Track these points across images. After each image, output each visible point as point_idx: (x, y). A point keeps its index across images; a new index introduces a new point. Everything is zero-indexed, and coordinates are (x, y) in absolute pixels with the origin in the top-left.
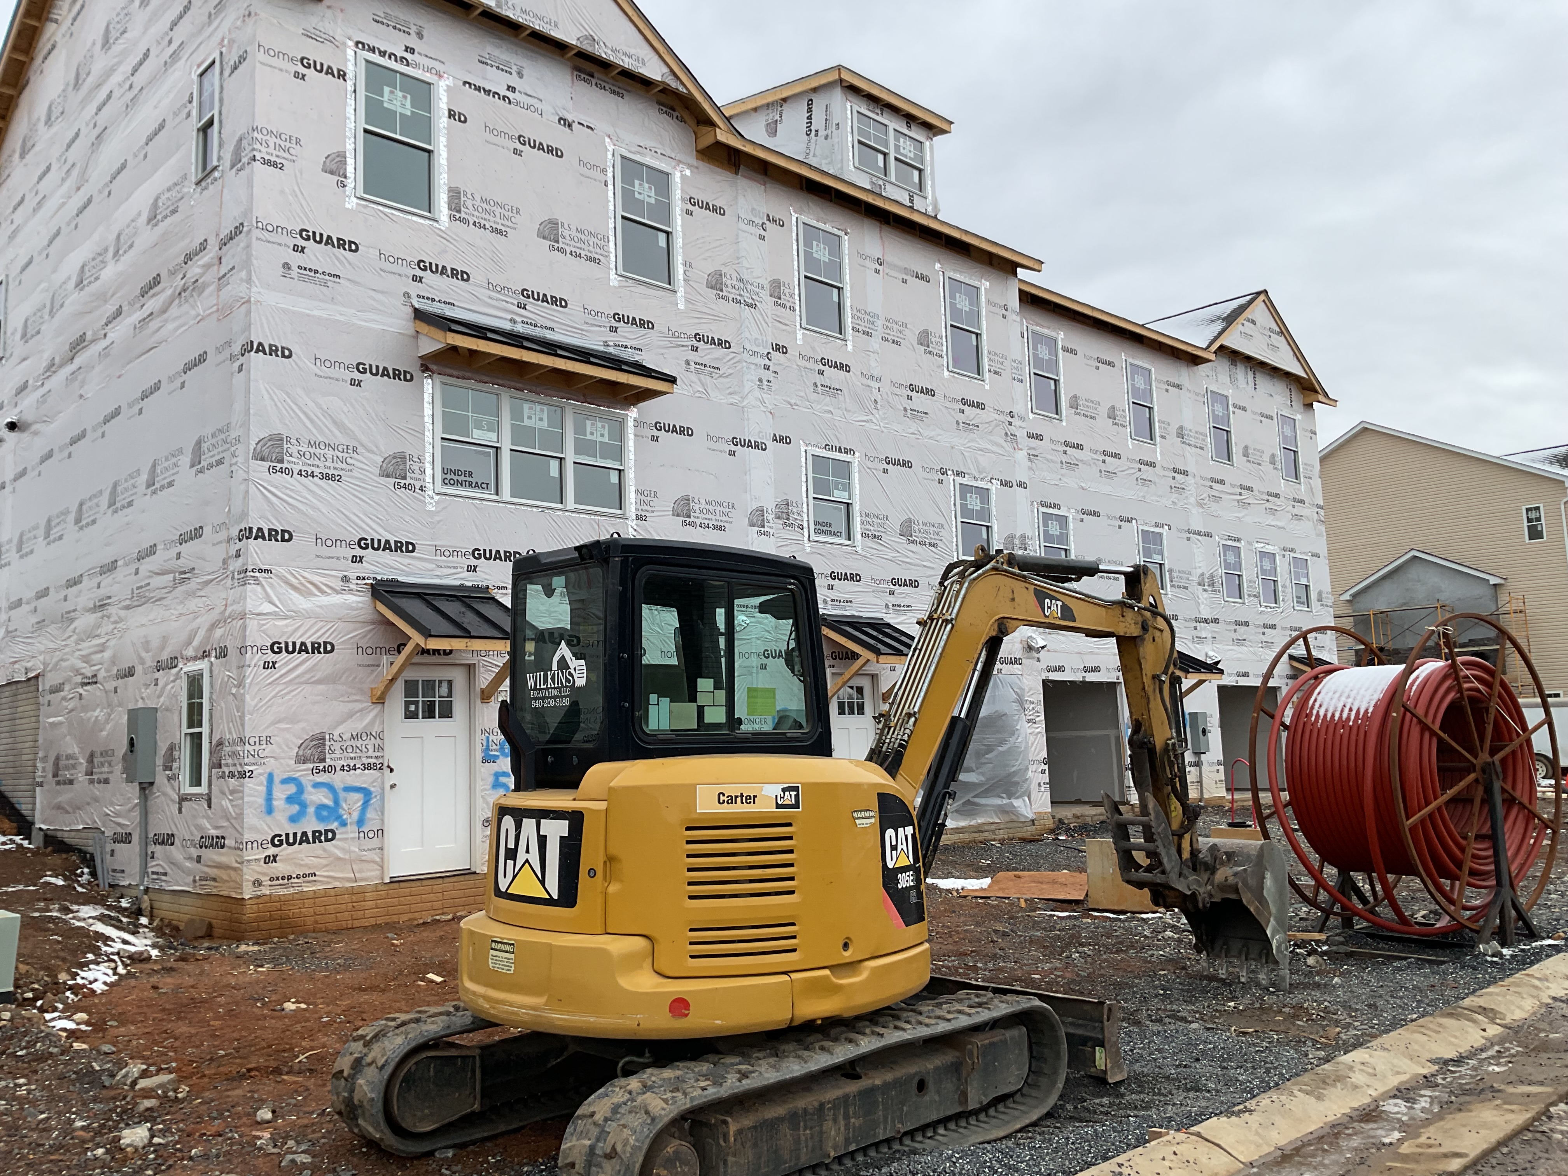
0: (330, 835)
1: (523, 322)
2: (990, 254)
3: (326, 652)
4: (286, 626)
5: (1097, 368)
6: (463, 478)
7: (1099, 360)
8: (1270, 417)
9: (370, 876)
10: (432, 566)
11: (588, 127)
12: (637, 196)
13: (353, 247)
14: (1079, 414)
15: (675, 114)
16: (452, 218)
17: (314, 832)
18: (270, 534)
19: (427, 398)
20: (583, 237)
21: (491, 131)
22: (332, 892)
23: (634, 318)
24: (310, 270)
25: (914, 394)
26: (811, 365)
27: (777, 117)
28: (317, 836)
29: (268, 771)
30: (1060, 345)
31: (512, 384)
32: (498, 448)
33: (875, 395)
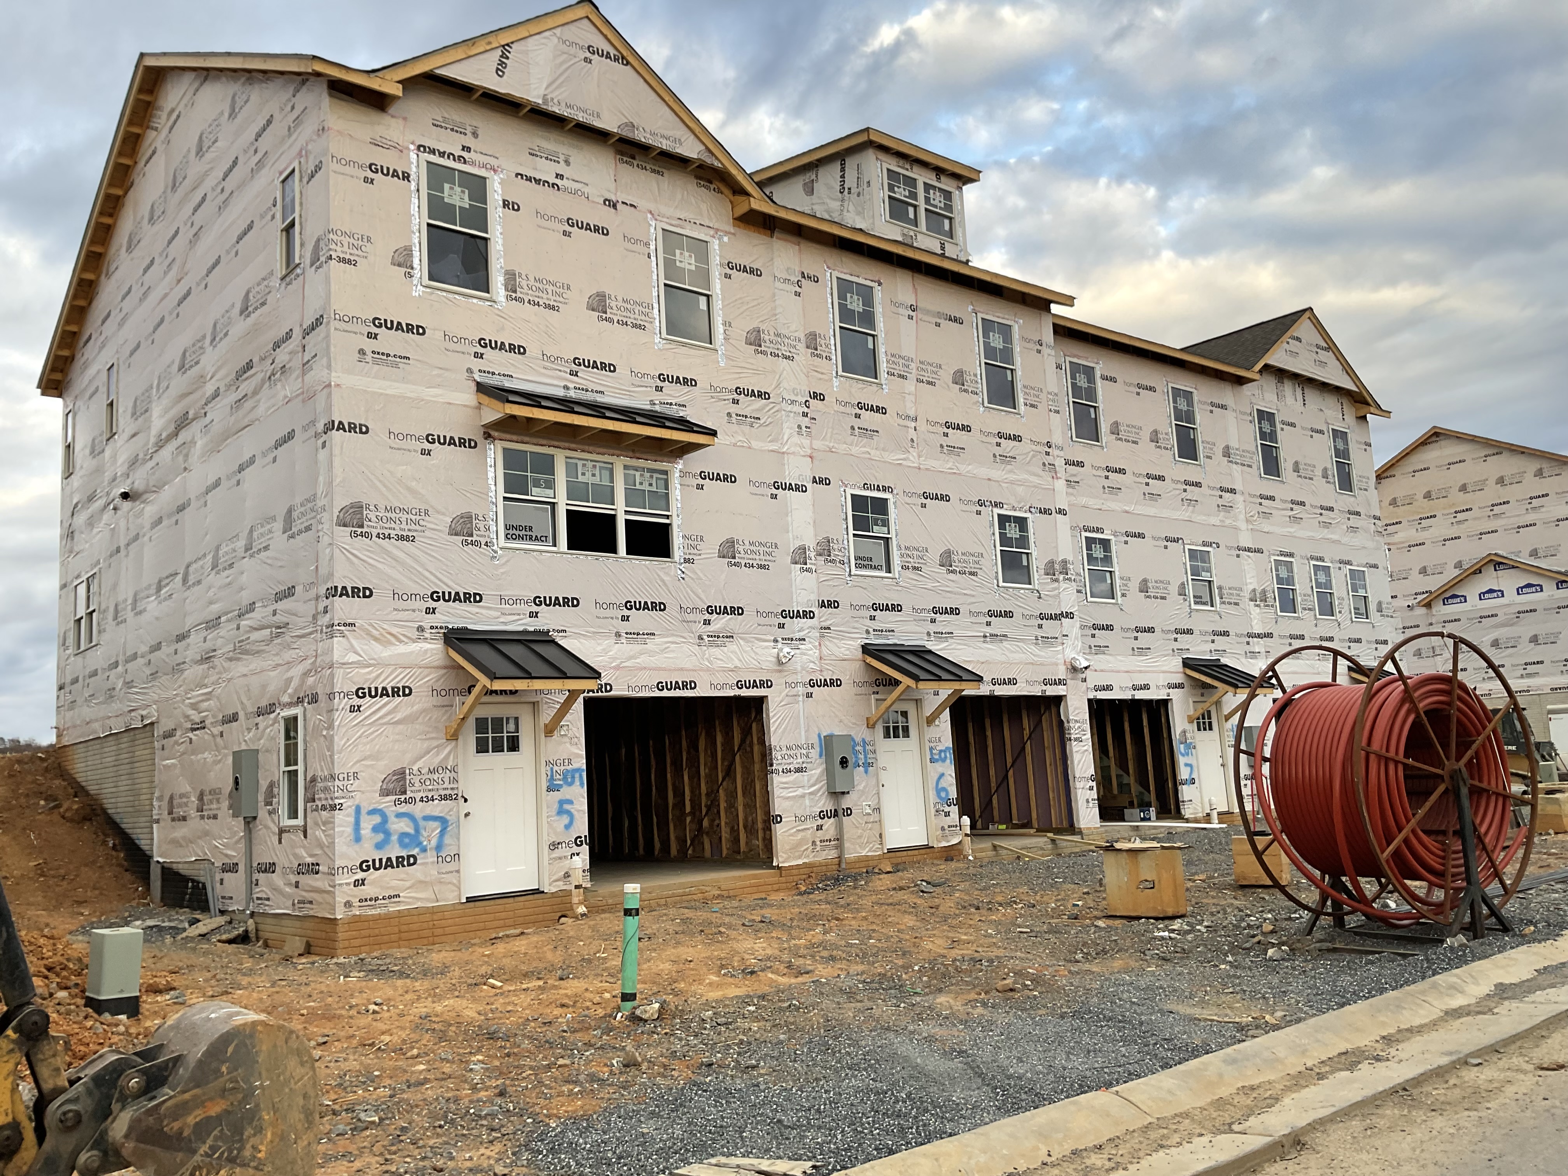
0: (412, 860)
1: (575, 388)
2: (1024, 294)
3: (404, 695)
4: (369, 673)
5: (1138, 394)
6: (523, 532)
7: (1139, 386)
8: (1321, 432)
9: (449, 898)
10: (497, 614)
11: (632, 205)
12: (678, 264)
13: (420, 331)
14: (1120, 439)
15: (712, 187)
16: (509, 298)
17: (397, 858)
18: (353, 592)
19: (490, 461)
20: (629, 306)
21: (542, 217)
22: (415, 912)
23: (678, 378)
24: (383, 354)
25: (950, 431)
26: (848, 410)
27: (813, 177)
28: (400, 861)
29: (356, 803)
30: (1098, 374)
31: (567, 445)
32: (554, 503)
33: (912, 434)
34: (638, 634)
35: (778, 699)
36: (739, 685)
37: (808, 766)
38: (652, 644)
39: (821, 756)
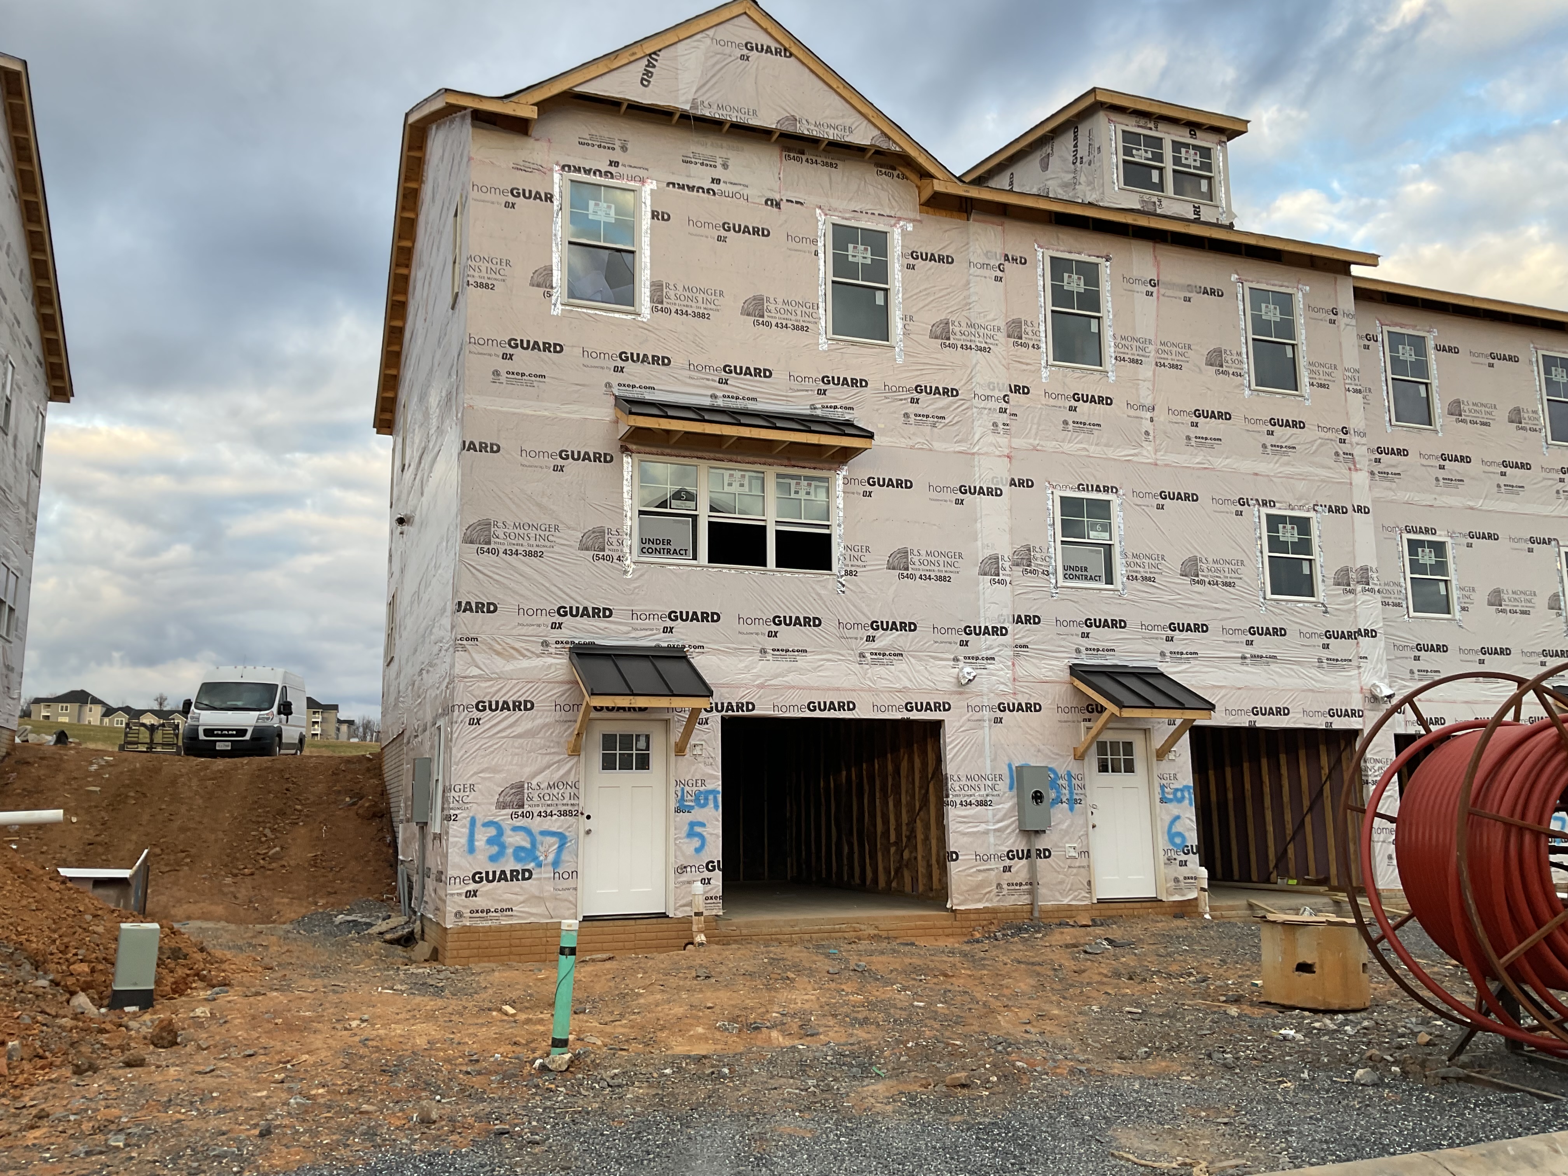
0: (527, 875)
1: (724, 396)
2: (1312, 257)
3: (526, 709)
4: (488, 687)
5: (1491, 365)
6: (661, 546)
7: (1493, 356)
9: (565, 915)
10: (627, 629)
11: (797, 202)
12: (850, 259)
13: (558, 348)
14: (1464, 421)
15: (896, 173)
16: (654, 310)
17: (512, 871)
18: (477, 607)
19: (627, 475)
20: (790, 308)
21: (695, 224)
22: (527, 927)
23: (845, 379)
24: (518, 374)
26: (1060, 402)
27: (1049, 151)
29: (471, 815)
30: (1431, 344)
31: (712, 455)
32: (696, 516)
33: (1147, 425)
34: (787, 651)
35: (957, 724)
36: (909, 707)
37: (994, 799)
38: (802, 661)
39: (1011, 788)
